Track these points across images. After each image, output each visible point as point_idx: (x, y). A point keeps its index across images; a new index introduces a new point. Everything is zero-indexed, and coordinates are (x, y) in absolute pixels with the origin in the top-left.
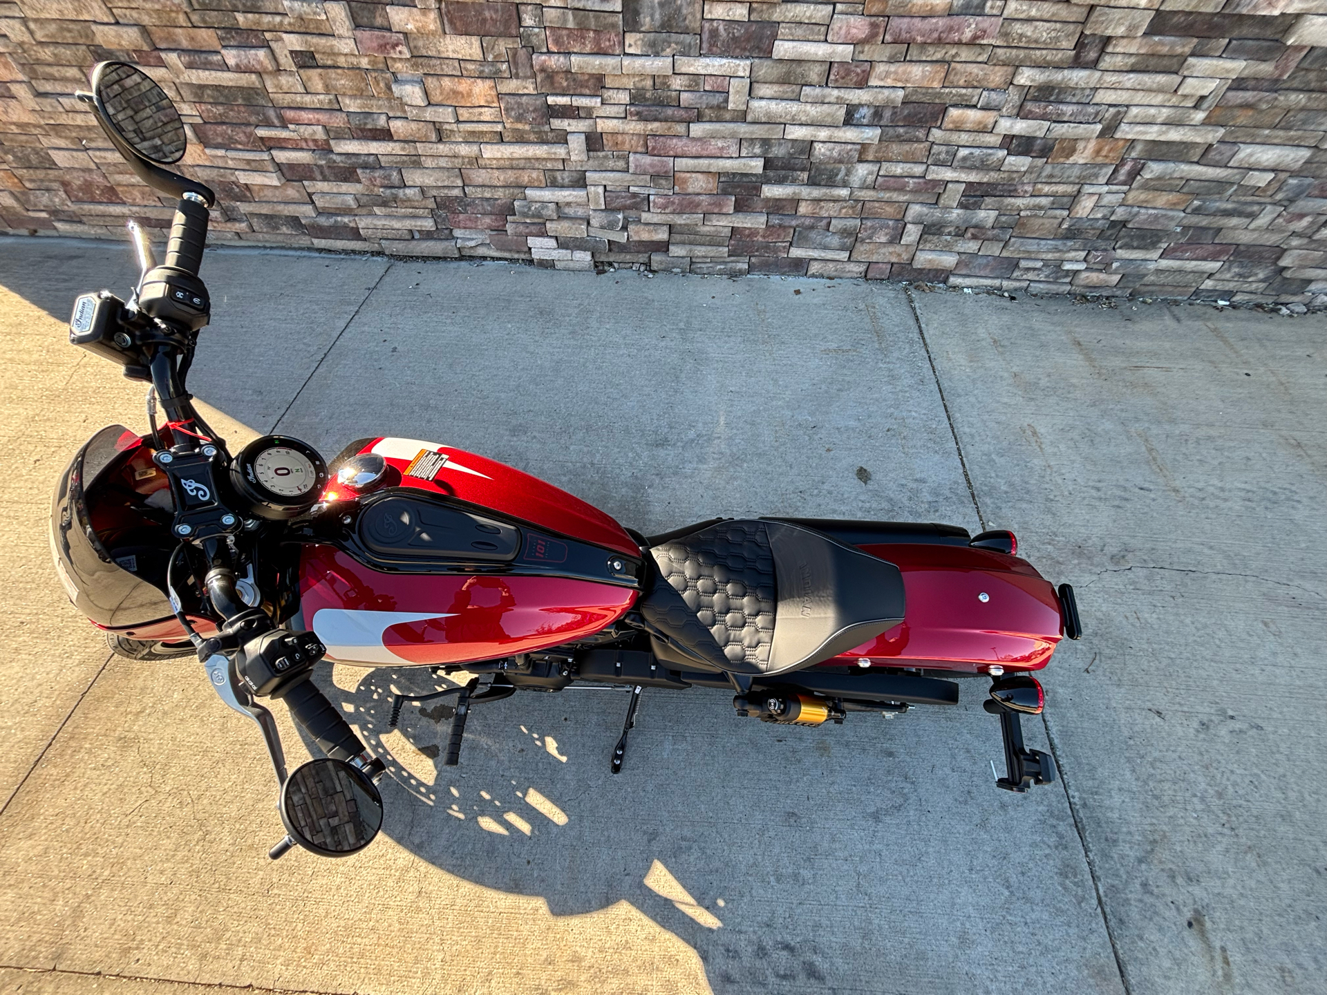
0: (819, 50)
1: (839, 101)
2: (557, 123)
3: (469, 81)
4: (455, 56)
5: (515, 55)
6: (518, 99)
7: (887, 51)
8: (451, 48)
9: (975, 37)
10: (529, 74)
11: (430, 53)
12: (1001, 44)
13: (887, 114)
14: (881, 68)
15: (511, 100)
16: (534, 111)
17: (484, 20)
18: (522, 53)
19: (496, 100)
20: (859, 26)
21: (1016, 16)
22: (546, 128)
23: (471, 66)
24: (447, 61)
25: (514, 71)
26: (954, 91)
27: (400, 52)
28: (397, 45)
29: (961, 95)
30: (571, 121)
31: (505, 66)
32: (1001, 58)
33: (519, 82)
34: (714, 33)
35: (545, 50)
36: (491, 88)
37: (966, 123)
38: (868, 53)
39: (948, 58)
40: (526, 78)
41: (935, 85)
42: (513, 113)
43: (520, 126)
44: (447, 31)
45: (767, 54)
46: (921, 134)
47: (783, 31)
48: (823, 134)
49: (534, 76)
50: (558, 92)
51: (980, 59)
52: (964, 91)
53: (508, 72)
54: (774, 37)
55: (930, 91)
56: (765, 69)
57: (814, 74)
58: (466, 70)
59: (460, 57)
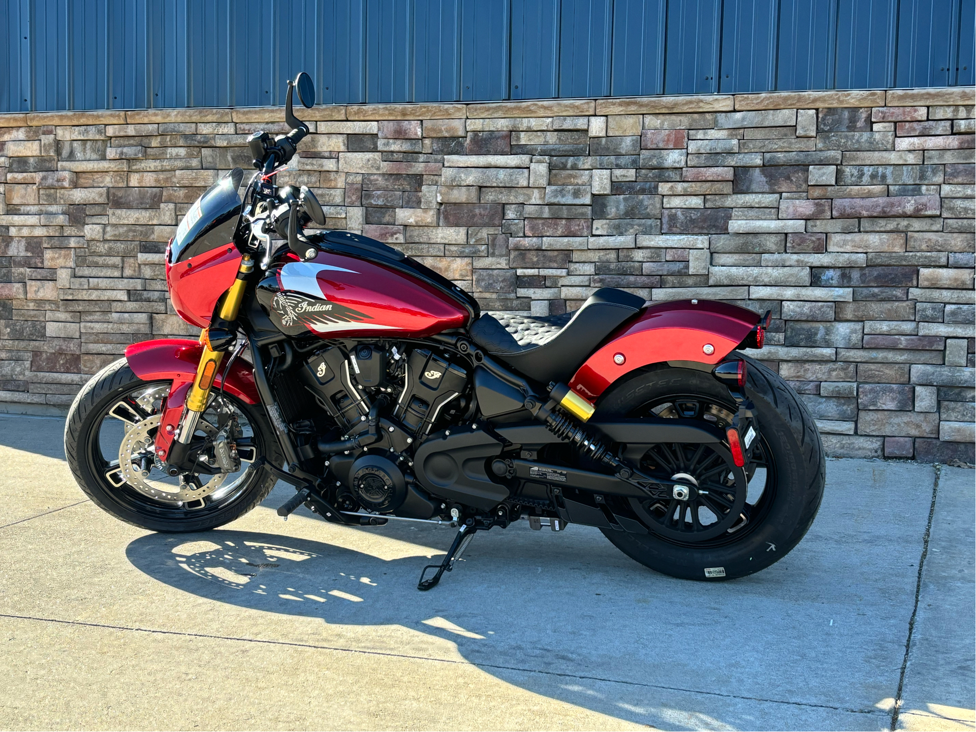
0: (773, 225)
1: (801, 264)
2: (522, 292)
3: (449, 259)
4: (443, 241)
5: (494, 240)
6: (490, 272)
7: (838, 225)
8: (440, 235)
9: (917, 210)
10: (504, 253)
11: (421, 240)
12: (950, 216)
13: (855, 275)
14: (836, 238)
15: (484, 273)
16: (502, 281)
17: (474, 216)
18: (501, 238)
19: (469, 274)
20: (806, 207)
21: (954, 196)
22: (512, 296)
23: (453, 248)
24: (434, 245)
25: (491, 251)
26: (918, 254)
27: (397, 239)
28: (395, 234)
29: (926, 257)
30: (536, 290)
31: (484, 247)
32: (954, 226)
33: (494, 259)
34: (673, 218)
35: (521, 235)
36: (467, 264)
37: (941, 280)
38: (820, 226)
39: (901, 227)
40: (501, 256)
41: (897, 249)
42: (483, 284)
43: (487, 295)
44: (441, 224)
45: (725, 231)
46: (899, 293)
47: (734, 213)
48: (789, 293)
49: (508, 254)
50: (528, 265)
51: (934, 228)
52: (929, 254)
53: (485, 252)
54: (730, 218)
55: (894, 255)
56: (721, 241)
57: (771, 243)
58: (449, 251)
59: (447, 242)
